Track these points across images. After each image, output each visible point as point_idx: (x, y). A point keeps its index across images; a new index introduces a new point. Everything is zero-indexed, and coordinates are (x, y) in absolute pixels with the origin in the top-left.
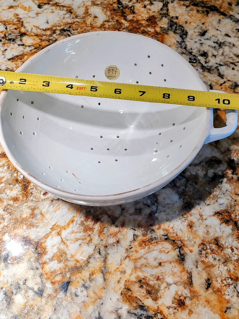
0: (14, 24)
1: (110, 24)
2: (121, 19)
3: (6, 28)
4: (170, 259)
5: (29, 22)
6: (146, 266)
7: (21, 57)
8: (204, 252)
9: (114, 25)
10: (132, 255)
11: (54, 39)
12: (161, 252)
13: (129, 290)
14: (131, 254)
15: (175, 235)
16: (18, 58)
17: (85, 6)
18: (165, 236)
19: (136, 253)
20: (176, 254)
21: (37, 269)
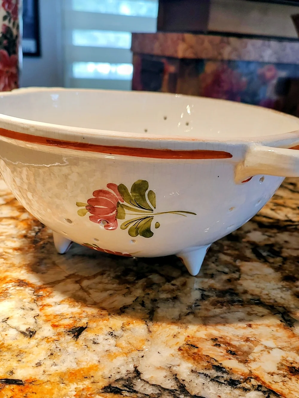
4: (267, 323)
6: (224, 325)
10: (199, 313)
12: (250, 314)
13: (194, 346)
14: (197, 311)
15: (272, 301)
18: (256, 300)
19: (206, 312)
21: (32, 309)
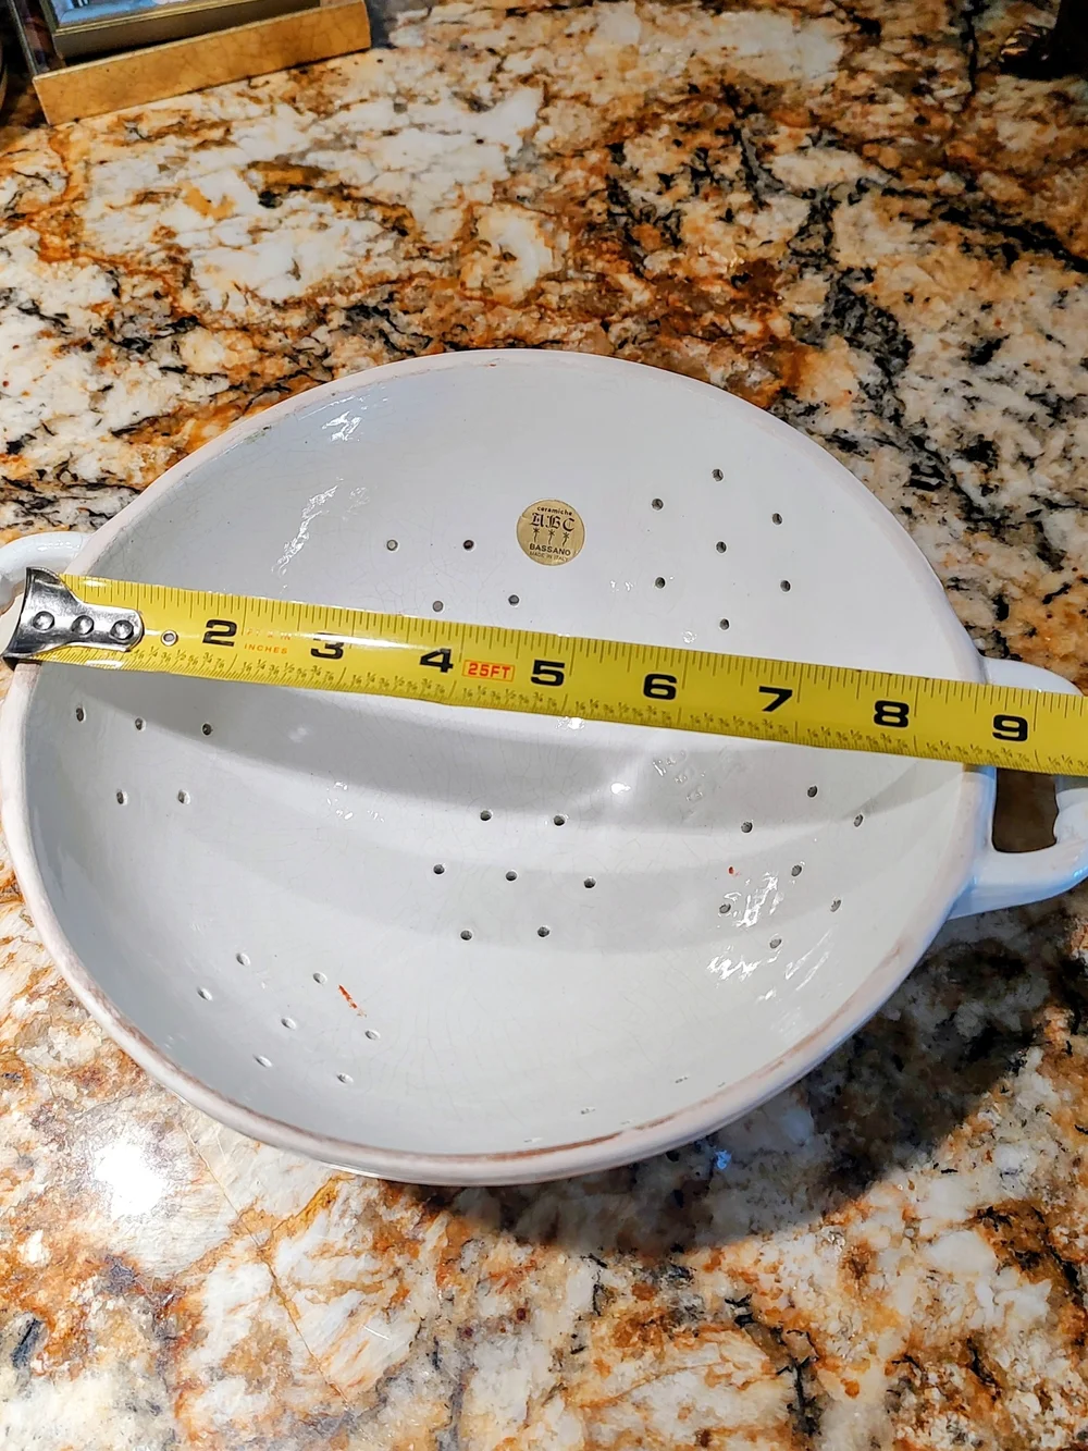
0: (151, 274)
1: (567, 289)
2: (619, 271)
3: (117, 292)
4: (751, 1420)
5: (218, 269)
6: (639, 1441)
7: (170, 427)
8: (911, 1400)
9: (587, 297)
10: (579, 1385)
11: (319, 351)
12: (712, 1379)
14: (576, 1377)
15: (782, 1304)
16: (157, 426)
17: (464, 206)
18: (739, 1305)
19: (598, 1377)
20: (779, 1396)
21: (156, 1409)
